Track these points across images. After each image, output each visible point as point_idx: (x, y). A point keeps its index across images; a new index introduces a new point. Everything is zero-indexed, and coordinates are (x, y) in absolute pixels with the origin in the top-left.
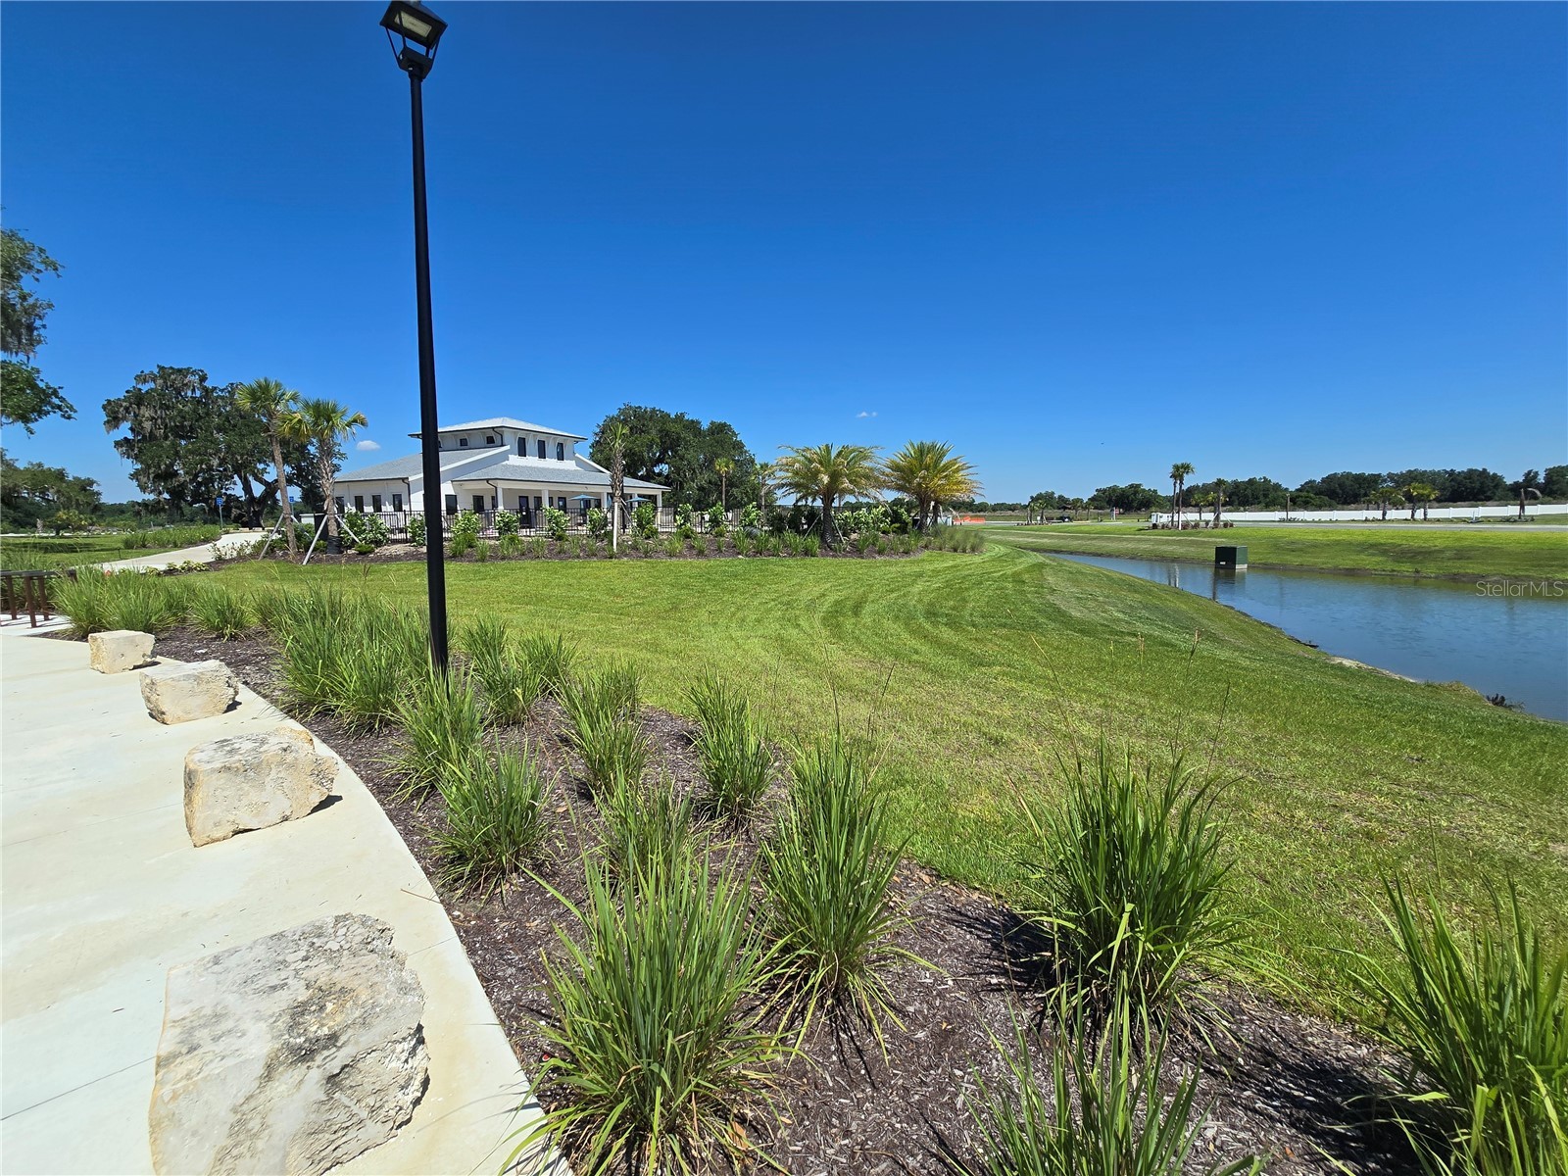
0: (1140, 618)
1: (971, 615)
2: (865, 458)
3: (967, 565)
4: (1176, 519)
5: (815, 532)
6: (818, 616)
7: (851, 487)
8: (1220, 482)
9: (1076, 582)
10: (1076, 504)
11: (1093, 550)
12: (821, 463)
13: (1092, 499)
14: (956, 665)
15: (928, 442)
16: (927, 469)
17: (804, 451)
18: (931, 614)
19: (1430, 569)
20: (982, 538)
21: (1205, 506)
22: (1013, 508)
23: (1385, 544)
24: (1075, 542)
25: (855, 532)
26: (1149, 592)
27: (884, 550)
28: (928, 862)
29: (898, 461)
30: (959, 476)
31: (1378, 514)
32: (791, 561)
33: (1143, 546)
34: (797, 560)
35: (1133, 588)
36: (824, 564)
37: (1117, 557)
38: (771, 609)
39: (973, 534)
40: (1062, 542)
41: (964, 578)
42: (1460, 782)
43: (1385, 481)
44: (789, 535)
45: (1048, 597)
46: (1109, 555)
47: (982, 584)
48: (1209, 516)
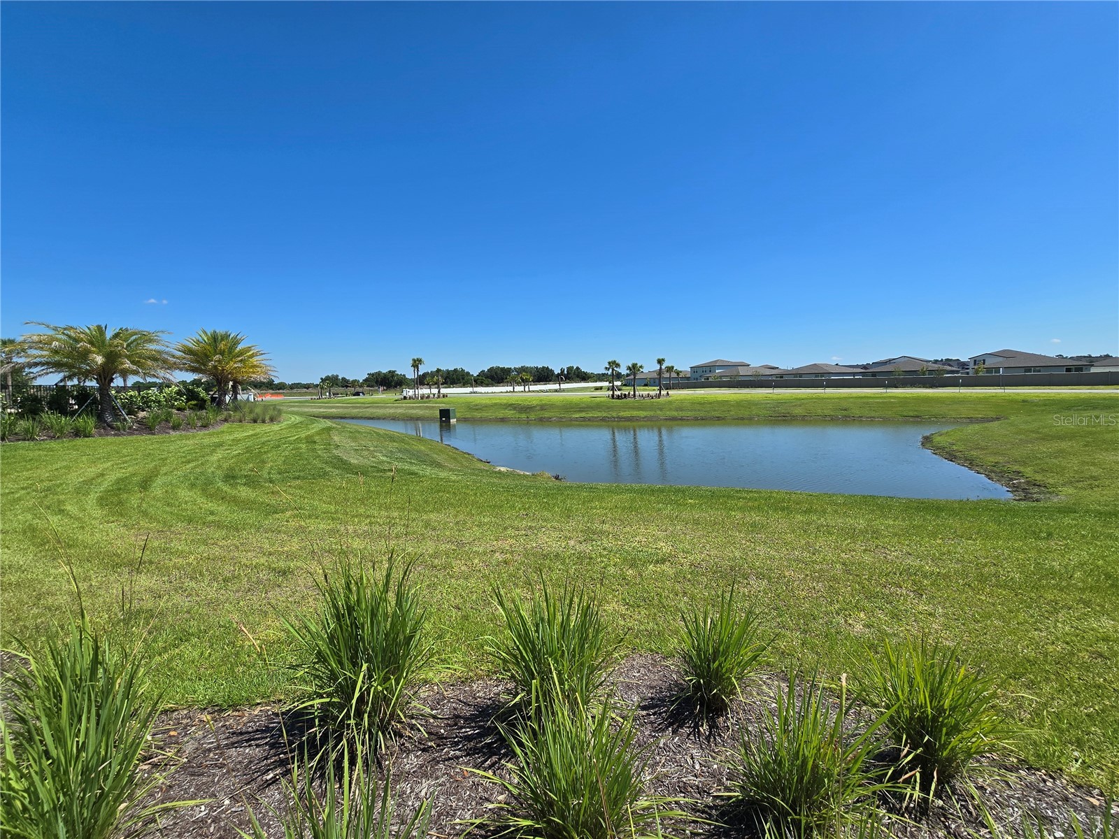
0: (397, 458)
1: (269, 473)
2: (150, 341)
3: (266, 433)
4: (417, 393)
5: (89, 412)
6: (93, 497)
7: (135, 368)
8: (438, 370)
9: (354, 439)
10: (354, 383)
11: (367, 415)
12: (91, 343)
13: (366, 380)
14: (251, 517)
15: (221, 331)
16: (222, 353)
17: (65, 329)
18: (230, 477)
19: (532, 416)
20: (280, 411)
21: (433, 385)
22: (307, 386)
23: (515, 404)
24: (354, 411)
25: (143, 410)
26: (403, 441)
27: (179, 425)
28: (211, 701)
29: (191, 345)
30: (255, 360)
31: (511, 389)
32: (53, 444)
33: (399, 411)
34: (63, 442)
35: (392, 439)
36: (106, 444)
37: (384, 419)
38: (19, 499)
39: (272, 408)
40: (346, 411)
41: (263, 443)
42: (541, 522)
43: (513, 371)
44: (49, 417)
45: (334, 451)
46: (379, 418)
47: (279, 446)
48: (435, 391)
